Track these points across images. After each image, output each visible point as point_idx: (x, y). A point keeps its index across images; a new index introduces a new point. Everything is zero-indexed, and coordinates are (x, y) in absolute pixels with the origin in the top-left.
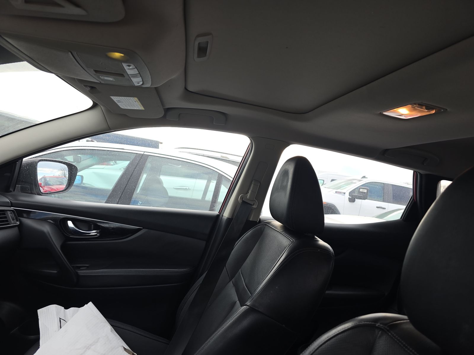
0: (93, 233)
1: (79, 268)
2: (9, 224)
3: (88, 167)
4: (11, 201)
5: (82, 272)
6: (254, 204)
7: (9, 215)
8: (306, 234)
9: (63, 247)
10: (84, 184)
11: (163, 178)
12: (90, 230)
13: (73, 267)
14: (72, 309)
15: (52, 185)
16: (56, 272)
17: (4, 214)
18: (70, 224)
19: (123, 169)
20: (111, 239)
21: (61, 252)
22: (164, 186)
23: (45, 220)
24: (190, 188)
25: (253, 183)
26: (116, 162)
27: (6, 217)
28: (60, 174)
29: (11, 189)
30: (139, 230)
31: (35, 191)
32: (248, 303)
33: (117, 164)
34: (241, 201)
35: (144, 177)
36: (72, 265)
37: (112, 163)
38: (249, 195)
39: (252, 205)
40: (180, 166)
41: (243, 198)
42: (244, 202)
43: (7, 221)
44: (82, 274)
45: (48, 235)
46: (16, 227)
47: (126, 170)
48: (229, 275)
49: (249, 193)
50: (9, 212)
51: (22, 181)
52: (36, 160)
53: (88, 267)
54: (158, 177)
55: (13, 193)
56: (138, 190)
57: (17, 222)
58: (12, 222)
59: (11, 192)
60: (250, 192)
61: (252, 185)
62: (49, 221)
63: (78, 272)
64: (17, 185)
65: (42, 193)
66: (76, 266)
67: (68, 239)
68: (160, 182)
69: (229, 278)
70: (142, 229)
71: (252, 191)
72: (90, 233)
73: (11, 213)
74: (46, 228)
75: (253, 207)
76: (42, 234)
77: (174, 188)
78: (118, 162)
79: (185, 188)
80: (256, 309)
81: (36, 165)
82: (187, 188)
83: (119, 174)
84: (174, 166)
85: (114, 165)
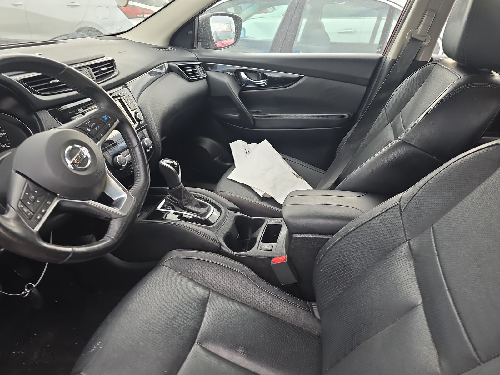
0: (262, 82)
1: (254, 113)
2: (199, 76)
3: (248, 18)
4: (198, 57)
5: (257, 116)
6: (426, 40)
7: (198, 68)
8: (481, 69)
9: (240, 95)
10: (246, 38)
11: (324, 21)
12: (259, 79)
13: (250, 112)
14: (253, 144)
15: (222, 40)
16: (238, 116)
17: (195, 68)
18: (243, 74)
19: (282, 15)
20: (277, 87)
21: (239, 99)
22: (326, 31)
23: (224, 72)
24: (357, 30)
25: (426, 13)
26: (273, 8)
27: (196, 71)
28: (227, 28)
29: (195, 46)
30: (301, 78)
31: (212, 47)
32: (400, 138)
33: (275, 10)
34: (410, 39)
35: (304, 21)
36: (249, 111)
37: (270, 9)
38: (420, 29)
39: (423, 42)
40: (344, 3)
41: (412, 34)
42: (413, 39)
43: (198, 74)
44: (257, 118)
45: (228, 85)
46: (204, 79)
47: (285, 16)
48: (387, 119)
49: (421, 27)
50: (198, 66)
51: (202, 38)
52: (208, 15)
53: (260, 112)
54: (320, 20)
55: (197, 49)
56: (299, 39)
57: (205, 75)
58: (201, 74)
59: (195, 48)
60: (422, 25)
61: (426, 16)
62: (227, 73)
63: (254, 116)
64: (198, 42)
65: (218, 48)
66: (252, 112)
67: (242, 88)
68: (321, 26)
69: (388, 121)
70: (303, 77)
71: (424, 24)
72: (259, 82)
73: (199, 67)
74: (226, 80)
75: (424, 45)
76: (224, 85)
77: (338, 33)
78: (276, 7)
79: (350, 31)
80: (408, 142)
81: (209, 21)
82: (353, 30)
83: (279, 21)
84: (337, 4)
85: (273, 11)
